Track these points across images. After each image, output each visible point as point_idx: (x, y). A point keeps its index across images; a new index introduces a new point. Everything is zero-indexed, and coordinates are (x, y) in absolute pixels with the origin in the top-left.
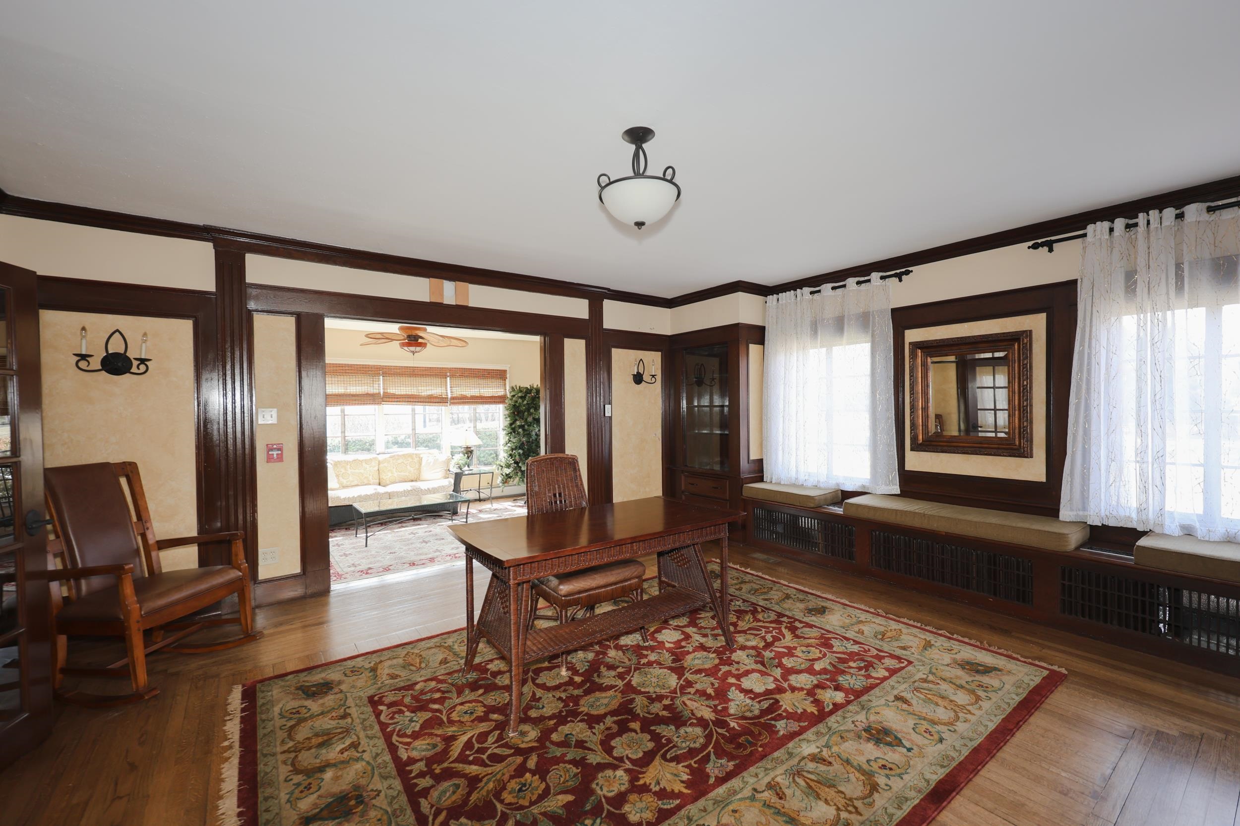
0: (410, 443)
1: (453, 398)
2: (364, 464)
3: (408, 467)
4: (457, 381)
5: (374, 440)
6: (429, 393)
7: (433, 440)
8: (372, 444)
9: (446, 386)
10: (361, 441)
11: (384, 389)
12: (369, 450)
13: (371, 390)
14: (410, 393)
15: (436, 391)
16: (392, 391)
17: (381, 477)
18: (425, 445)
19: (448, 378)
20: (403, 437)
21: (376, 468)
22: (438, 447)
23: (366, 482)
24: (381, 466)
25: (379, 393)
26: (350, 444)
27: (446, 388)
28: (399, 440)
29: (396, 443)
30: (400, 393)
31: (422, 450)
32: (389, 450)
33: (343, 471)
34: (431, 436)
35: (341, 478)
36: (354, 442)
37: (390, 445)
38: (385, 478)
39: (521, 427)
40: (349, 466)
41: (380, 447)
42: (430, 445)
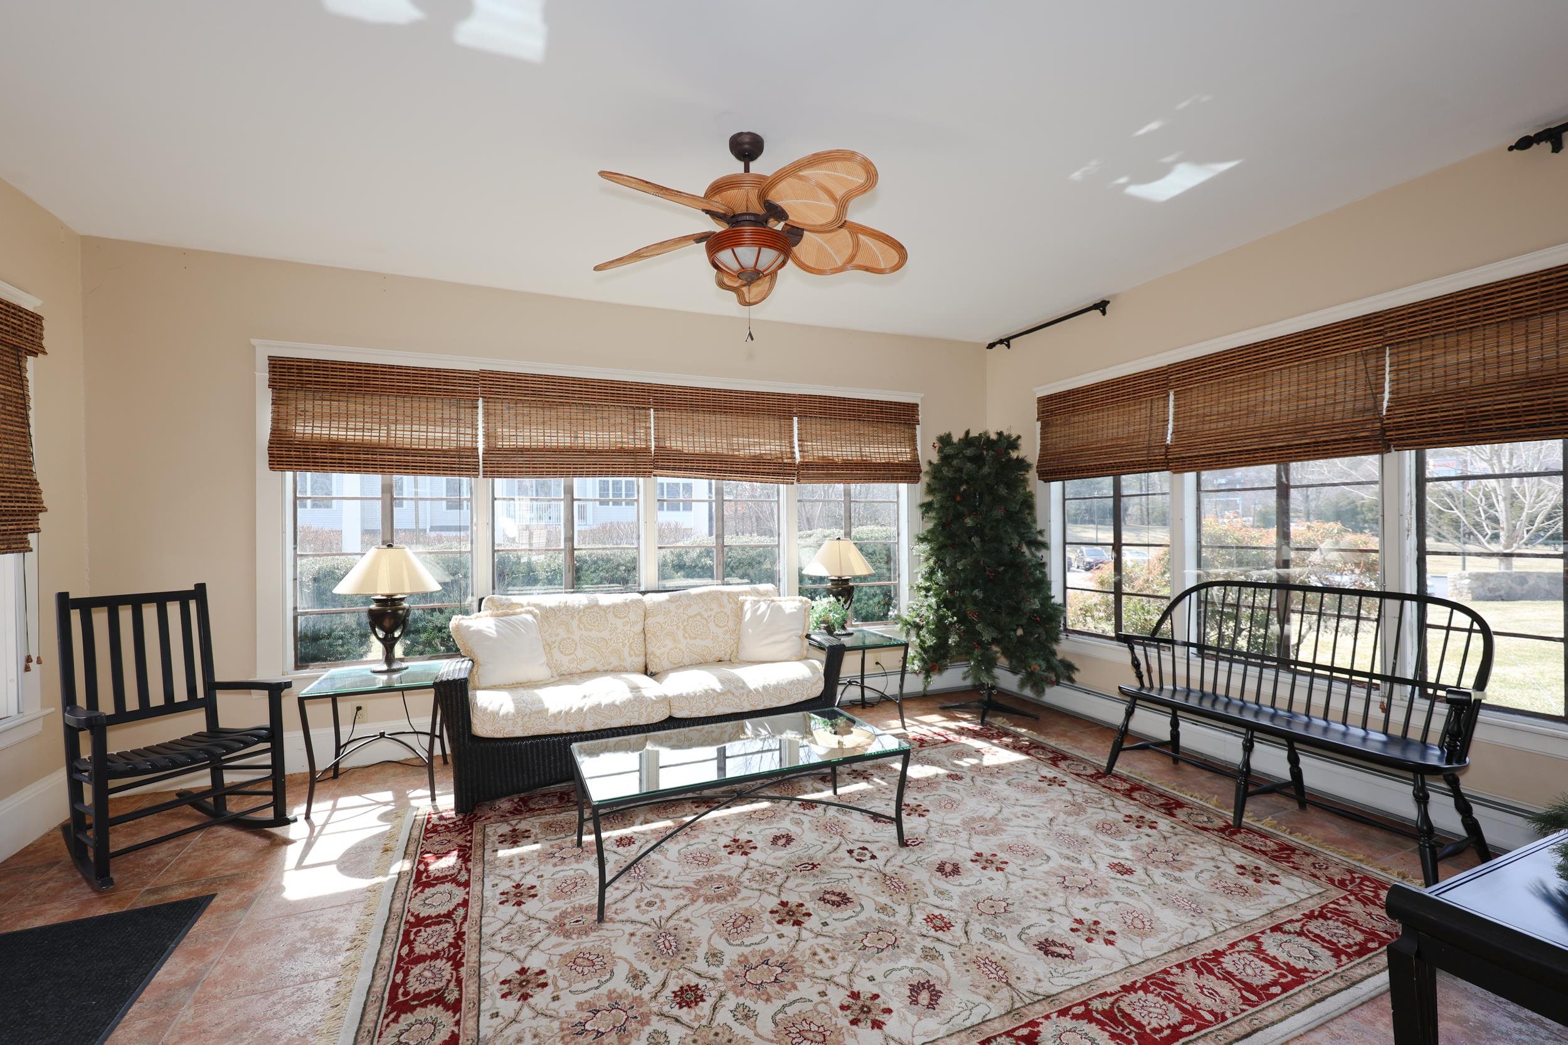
0: (711, 568)
1: (805, 465)
2: (610, 616)
3: (712, 626)
4: (815, 426)
5: (634, 560)
6: (756, 451)
7: (759, 563)
8: (632, 567)
9: (791, 437)
10: (609, 560)
11: (657, 439)
12: (625, 581)
13: (629, 442)
14: (714, 451)
15: (769, 447)
16: (675, 443)
17: (650, 649)
18: (741, 572)
19: (795, 419)
20: (694, 554)
21: (638, 628)
22: (771, 577)
23: (615, 662)
24: (650, 621)
25: (648, 449)
26: (585, 567)
27: (791, 442)
28: (687, 559)
29: (679, 567)
30: (691, 450)
31: (737, 587)
32: (670, 584)
33: (562, 632)
34: (753, 553)
35: (556, 652)
36: (595, 563)
37: (669, 570)
38: (658, 653)
39: (978, 530)
40: (575, 623)
41: (648, 574)
42: (751, 572)
